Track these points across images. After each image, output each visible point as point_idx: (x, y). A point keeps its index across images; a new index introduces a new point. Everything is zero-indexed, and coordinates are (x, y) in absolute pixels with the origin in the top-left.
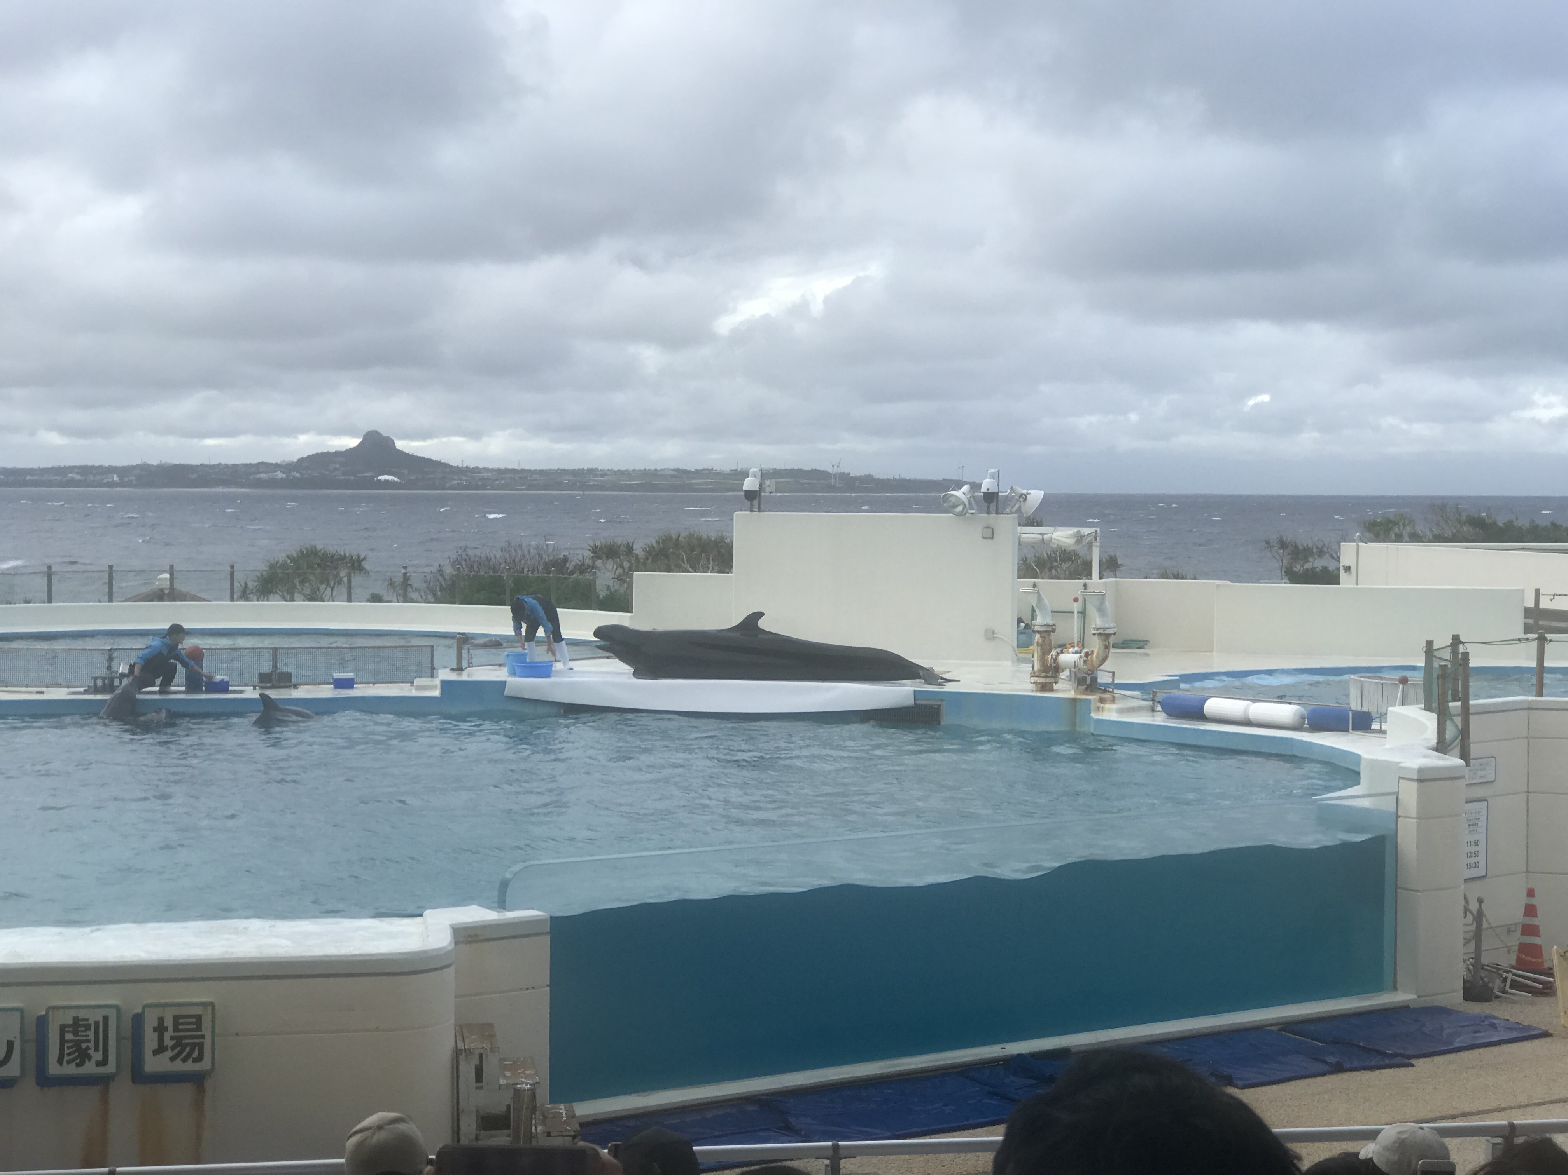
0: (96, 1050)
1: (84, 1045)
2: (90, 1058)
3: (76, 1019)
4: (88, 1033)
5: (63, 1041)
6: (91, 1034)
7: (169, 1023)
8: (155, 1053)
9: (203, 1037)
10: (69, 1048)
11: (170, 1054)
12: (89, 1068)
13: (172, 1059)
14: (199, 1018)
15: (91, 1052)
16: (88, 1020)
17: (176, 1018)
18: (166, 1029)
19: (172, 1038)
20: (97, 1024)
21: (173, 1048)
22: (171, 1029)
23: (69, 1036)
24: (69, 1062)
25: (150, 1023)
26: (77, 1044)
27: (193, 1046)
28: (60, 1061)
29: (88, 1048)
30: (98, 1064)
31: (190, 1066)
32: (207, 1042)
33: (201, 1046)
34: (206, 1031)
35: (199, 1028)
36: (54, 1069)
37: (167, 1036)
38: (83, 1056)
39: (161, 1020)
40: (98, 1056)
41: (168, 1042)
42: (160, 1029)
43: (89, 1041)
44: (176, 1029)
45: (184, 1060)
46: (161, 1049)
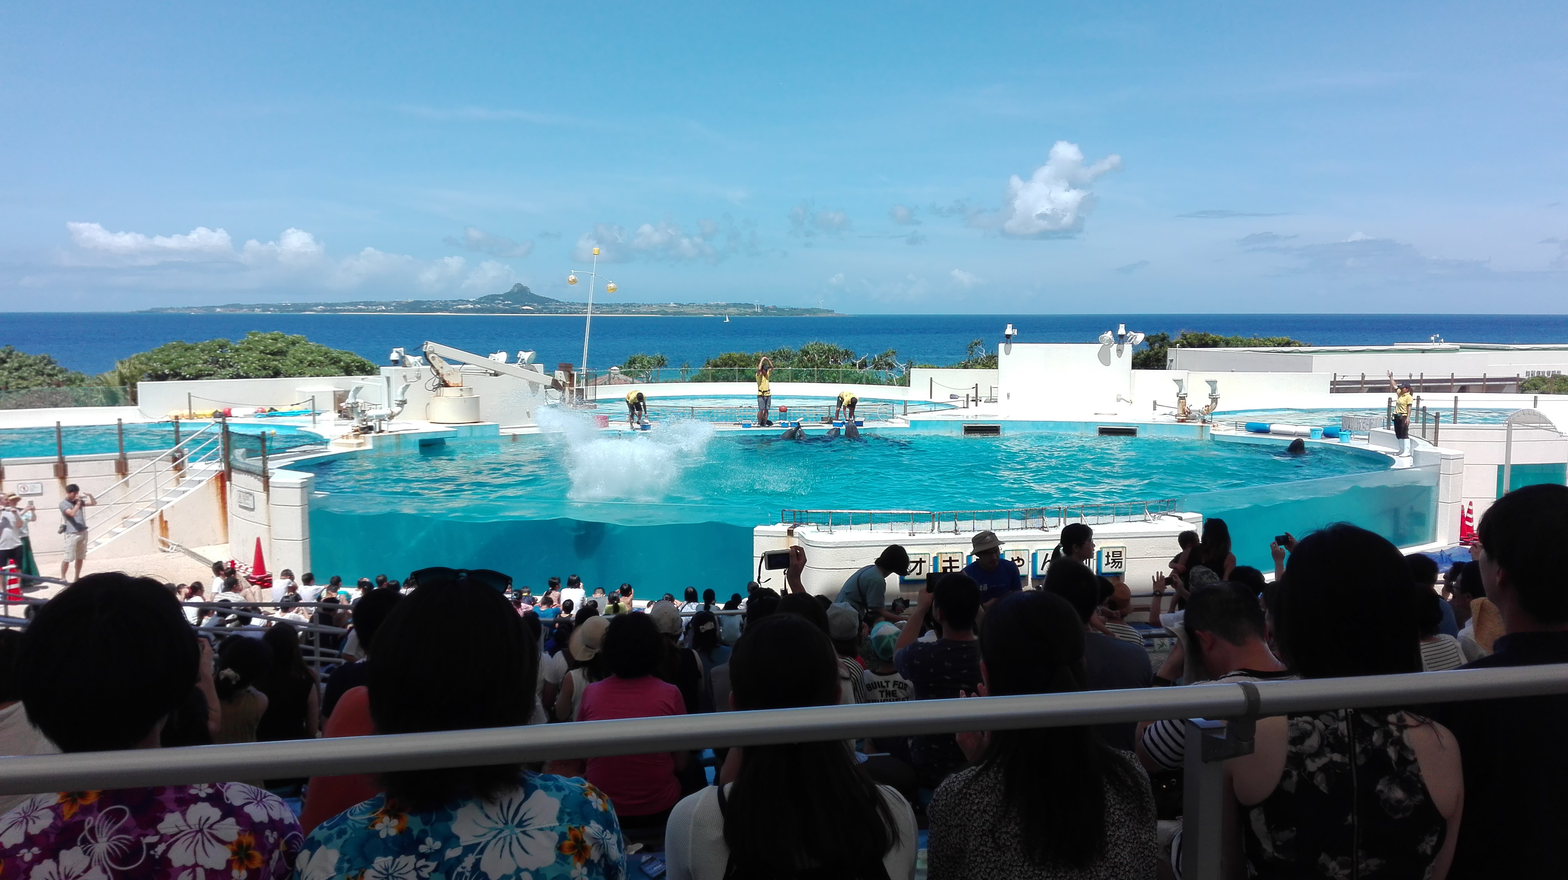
7: (1111, 554)
8: (1106, 565)
9: (1122, 559)
11: (1111, 565)
13: (1112, 567)
14: (1121, 552)
17: (1113, 552)
19: (1112, 559)
21: (1112, 563)
22: (1111, 556)
27: (1119, 562)
32: (1123, 561)
33: (1121, 562)
35: (1121, 556)
37: (1110, 558)
39: (1108, 553)
41: (1110, 561)
42: (1108, 556)
44: (1113, 556)
45: (1116, 568)
46: (1108, 563)
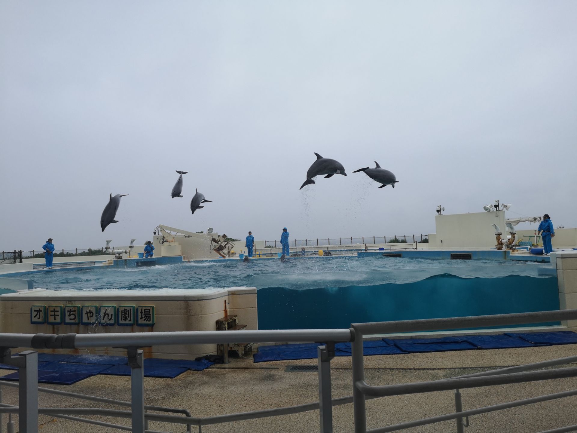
0: (129, 317)
3: (124, 309)
5: (122, 315)
6: (128, 313)
9: (150, 315)
10: (123, 316)
12: (127, 322)
13: (144, 320)
14: (149, 310)
15: (128, 318)
16: (127, 310)
17: (145, 310)
18: (143, 312)
20: (129, 311)
23: (123, 314)
24: (123, 320)
25: (139, 311)
26: (125, 315)
27: (148, 317)
28: (121, 320)
29: (127, 317)
30: (130, 321)
31: (148, 322)
33: (150, 317)
34: (151, 313)
35: (149, 313)
36: (120, 322)
37: (143, 314)
38: (126, 319)
39: (142, 310)
40: (129, 319)
41: (143, 316)
42: (141, 312)
43: (127, 315)
44: (145, 313)
46: (141, 318)
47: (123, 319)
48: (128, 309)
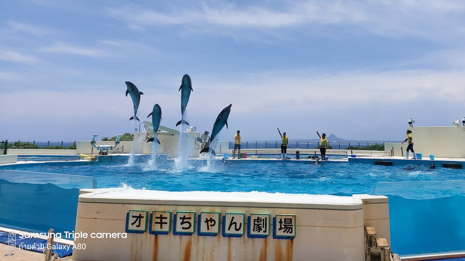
0: (263, 227)
1: (260, 226)
2: (261, 230)
3: (258, 218)
4: (261, 222)
6: (262, 222)
8: (279, 229)
9: (292, 225)
10: (256, 226)
11: (283, 230)
12: (261, 233)
13: (284, 232)
14: (291, 219)
16: (261, 218)
17: (285, 219)
18: (282, 222)
20: (264, 219)
21: (284, 228)
23: (256, 223)
24: (256, 231)
25: (278, 220)
26: (258, 225)
27: (290, 228)
29: (261, 227)
30: (264, 232)
31: (289, 234)
32: (293, 227)
34: (293, 223)
35: (291, 223)
36: (252, 232)
37: (282, 224)
39: (281, 219)
40: (264, 229)
43: (261, 225)
44: (285, 223)
45: (287, 232)
46: (281, 228)
47: (255, 229)
48: (263, 217)
